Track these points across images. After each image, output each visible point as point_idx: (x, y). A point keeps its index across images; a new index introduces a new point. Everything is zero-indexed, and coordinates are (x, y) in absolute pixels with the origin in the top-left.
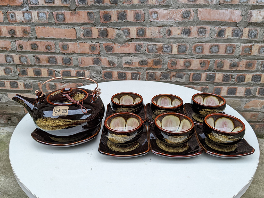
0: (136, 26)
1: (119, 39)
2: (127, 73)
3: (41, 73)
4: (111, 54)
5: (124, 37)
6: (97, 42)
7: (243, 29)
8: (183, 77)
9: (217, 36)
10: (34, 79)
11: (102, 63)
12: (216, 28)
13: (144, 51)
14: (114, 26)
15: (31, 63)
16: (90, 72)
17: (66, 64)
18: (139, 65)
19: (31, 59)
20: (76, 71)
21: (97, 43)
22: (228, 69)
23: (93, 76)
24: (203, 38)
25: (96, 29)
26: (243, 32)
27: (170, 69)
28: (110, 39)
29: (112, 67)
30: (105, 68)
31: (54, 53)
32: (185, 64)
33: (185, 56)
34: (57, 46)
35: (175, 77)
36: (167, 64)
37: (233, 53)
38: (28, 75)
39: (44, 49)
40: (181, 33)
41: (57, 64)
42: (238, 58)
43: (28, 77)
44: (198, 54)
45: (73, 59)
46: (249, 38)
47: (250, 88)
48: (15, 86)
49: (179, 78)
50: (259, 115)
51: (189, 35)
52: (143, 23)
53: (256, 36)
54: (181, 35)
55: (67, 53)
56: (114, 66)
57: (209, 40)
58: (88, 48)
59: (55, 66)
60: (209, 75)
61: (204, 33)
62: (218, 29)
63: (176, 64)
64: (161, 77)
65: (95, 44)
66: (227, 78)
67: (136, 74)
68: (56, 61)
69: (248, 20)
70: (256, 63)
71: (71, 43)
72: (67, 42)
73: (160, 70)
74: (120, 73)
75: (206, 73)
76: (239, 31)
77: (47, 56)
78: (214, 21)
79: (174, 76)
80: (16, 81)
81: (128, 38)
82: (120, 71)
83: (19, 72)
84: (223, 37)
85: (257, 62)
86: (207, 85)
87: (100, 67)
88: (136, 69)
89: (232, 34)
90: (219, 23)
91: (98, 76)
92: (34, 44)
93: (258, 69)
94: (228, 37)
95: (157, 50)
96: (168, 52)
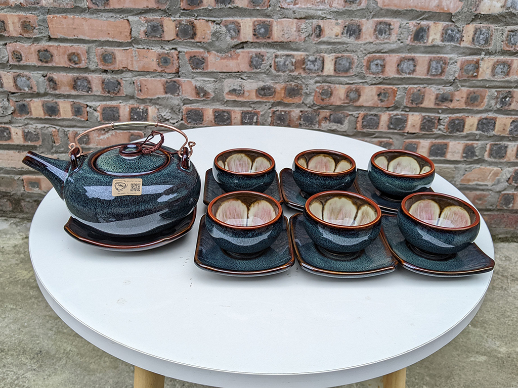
0: (253, 17)
1: (217, 44)
2: (232, 113)
3: (59, 110)
4: (200, 72)
5: (228, 38)
6: (173, 49)
7: (463, 27)
8: (344, 121)
9: (412, 40)
10: (44, 121)
11: (182, 91)
12: (411, 24)
13: (268, 67)
14: (208, 16)
15: (38, 89)
16: (158, 109)
17: (109, 92)
18: (257, 97)
19: (38, 82)
20: (131, 108)
21: (173, 51)
22: (432, 106)
23: (164, 117)
24: (384, 43)
25: (172, 22)
26: (464, 32)
27: (318, 105)
28: (200, 42)
29: (203, 99)
30: (188, 102)
31: (86, 70)
32: (347, 96)
33: (349, 80)
34: (93, 56)
35: (328, 122)
36: (313, 94)
37: (442, 74)
38: (31, 114)
39: (66, 62)
40: (342, 33)
41: (92, 92)
42: (452, 83)
43: (31, 119)
44: (374, 74)
45: (123, 83)
46: (475, 45)
47: (474, 145)
48: (5, 136)
49: (335, 122)
50: (490, 196)
51: (357, 38)
52: (266, 11)
53: (488, 41)
54: (342, 37)
55: (113, 69)
56: (207, 96)
57: (397, 47)
58: (155, 60)
59: (86, 97)
60: (394, 117)
61: (388, 33)
62: (415, 26)
63: (331, 94)
64: (300, 120)
65: (169, 51)
66: (430, 124)
67: (250, 114)
68: (90, 86)
69: (474, 9)
70: (487, 95)
71: (119, 50)
72: (112, 48)
73: (299, 107)
74: (218, 112)
75: (390, 114)
76: (457, 31)
77: (71, 75)
78: (407, 10)
79: (325, 118)
80: (7, 126)
81: (236, 42)
82: (218, 107)
83: (13, 108)
84: (425, 43)
85: (489, 94)
86: (390, 138)
87: (178, 100)
88: (251, 105)
89: (443, 36)
90: (417, 14)
91: (175, 116)
92: (44, 50)
93: (490, 107)
94: (434, 43)
95: (293, 65)
96: (315, 70)
